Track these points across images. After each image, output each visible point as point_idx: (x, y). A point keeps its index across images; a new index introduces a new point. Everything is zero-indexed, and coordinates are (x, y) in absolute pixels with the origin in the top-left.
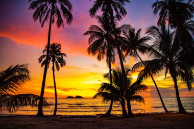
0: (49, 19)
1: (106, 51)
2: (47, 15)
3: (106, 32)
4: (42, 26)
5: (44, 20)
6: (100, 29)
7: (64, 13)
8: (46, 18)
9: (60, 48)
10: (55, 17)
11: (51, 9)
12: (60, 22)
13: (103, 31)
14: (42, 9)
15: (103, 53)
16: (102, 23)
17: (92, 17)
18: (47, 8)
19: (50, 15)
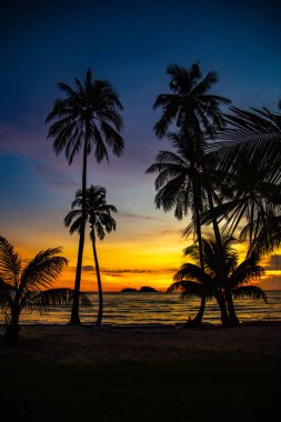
0: (82, 150)
1: (191, 200)
2: (78, 143)
3: (189, 163)
4: (70, 162)
5: (74, 152)
6: (177, 158)
7: (108, 136)
8: (76, 147)
9: (104, 196)
10: (92, 142)
11: (84, 130)
12: (101, 153)
13: (182, 162)
14: (69, 132)
15: (186, 203)
16: (181, 146)
17: (160, 137)
18: (77, 130)
19: (83, 141)
